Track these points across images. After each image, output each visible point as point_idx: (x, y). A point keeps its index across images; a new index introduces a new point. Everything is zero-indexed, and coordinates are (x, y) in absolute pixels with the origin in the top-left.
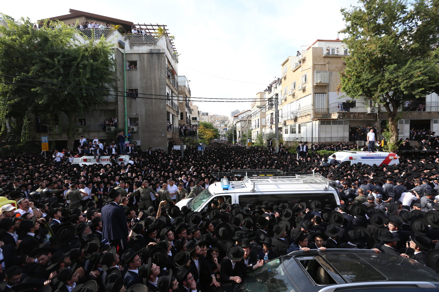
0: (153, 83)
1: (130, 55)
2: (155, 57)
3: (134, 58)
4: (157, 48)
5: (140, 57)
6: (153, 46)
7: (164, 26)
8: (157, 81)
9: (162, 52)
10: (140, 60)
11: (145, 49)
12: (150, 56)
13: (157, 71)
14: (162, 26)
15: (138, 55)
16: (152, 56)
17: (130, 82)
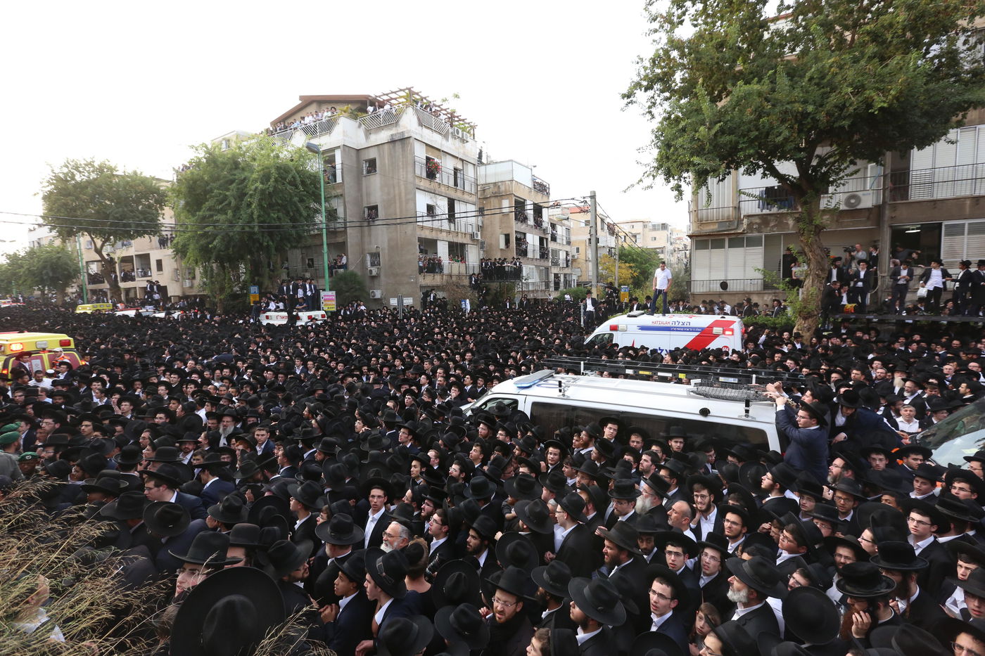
0: (397, 192)
1: (366, 150)
2: (398, 145)
3: (372, 154)
4: (400, 130)
5: (379, 151)
6: (394, 129)
7: (409, 89)
8: (402, 187)
9: (406, 136)
10: (380, 155)
11: (383, 136)
12: (391, 145)
13: (401, 170)
14: (407, 89)
15: (376, 148)
16: (394, 146)
17: (368, 195)
